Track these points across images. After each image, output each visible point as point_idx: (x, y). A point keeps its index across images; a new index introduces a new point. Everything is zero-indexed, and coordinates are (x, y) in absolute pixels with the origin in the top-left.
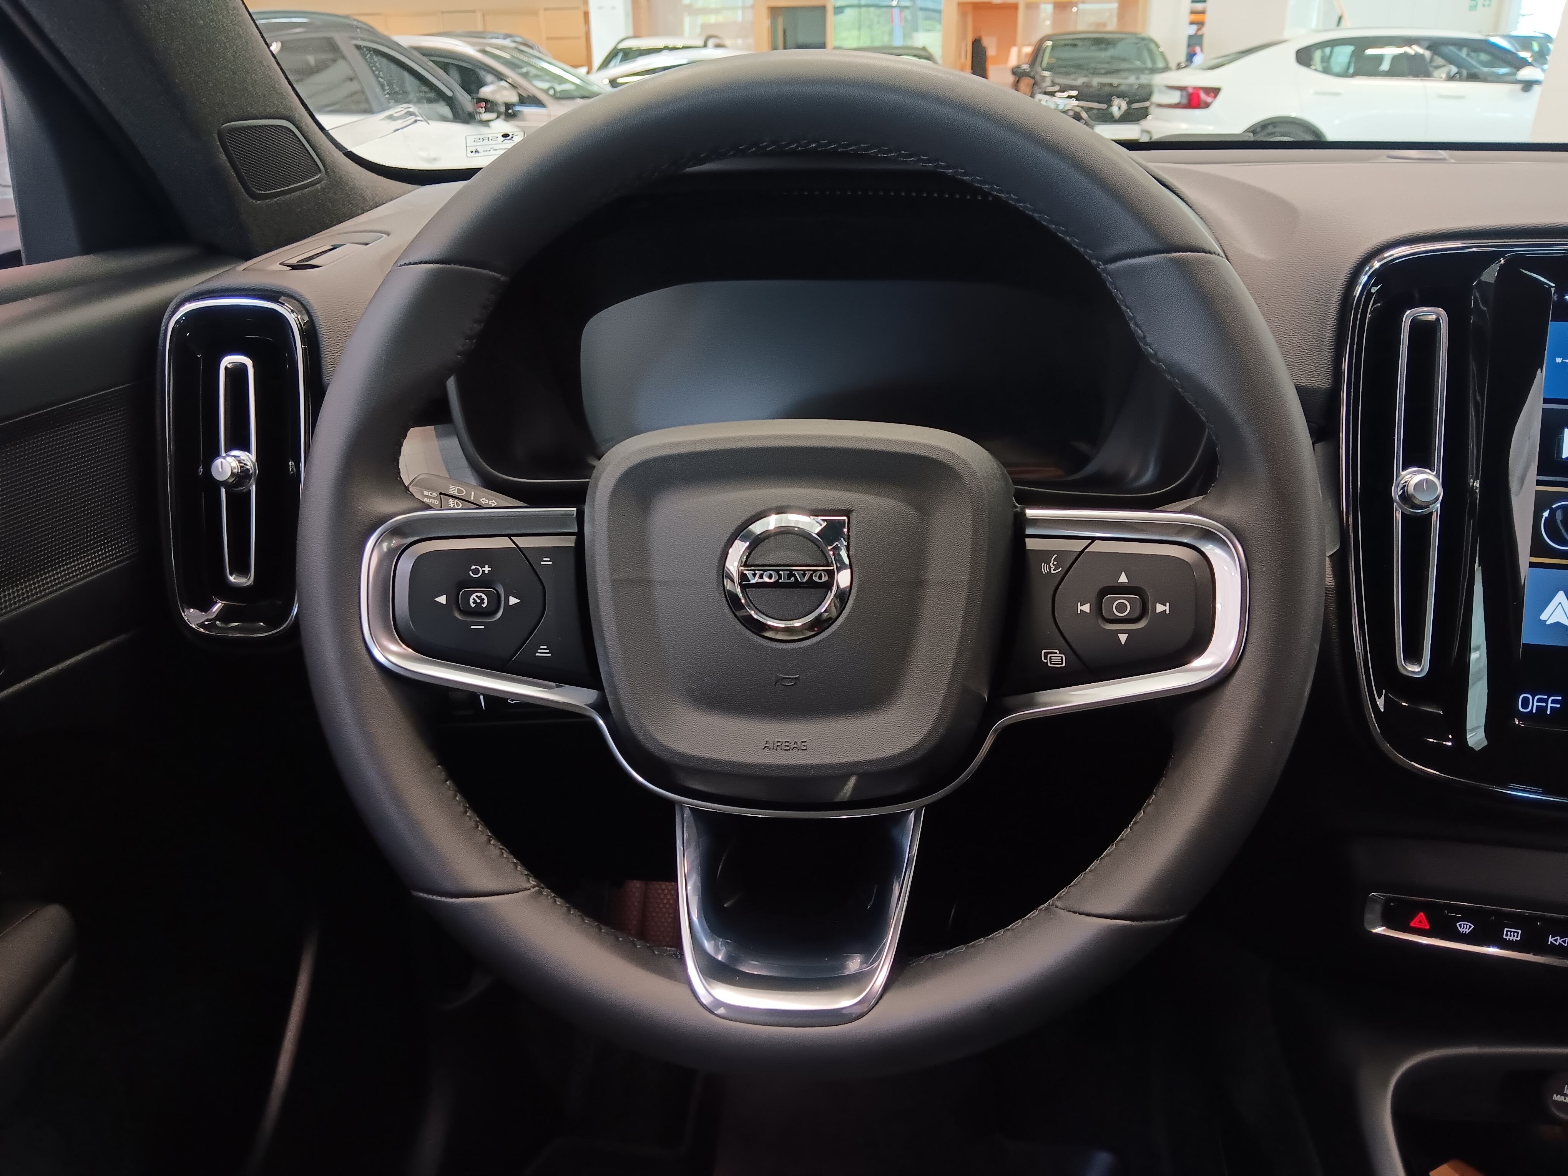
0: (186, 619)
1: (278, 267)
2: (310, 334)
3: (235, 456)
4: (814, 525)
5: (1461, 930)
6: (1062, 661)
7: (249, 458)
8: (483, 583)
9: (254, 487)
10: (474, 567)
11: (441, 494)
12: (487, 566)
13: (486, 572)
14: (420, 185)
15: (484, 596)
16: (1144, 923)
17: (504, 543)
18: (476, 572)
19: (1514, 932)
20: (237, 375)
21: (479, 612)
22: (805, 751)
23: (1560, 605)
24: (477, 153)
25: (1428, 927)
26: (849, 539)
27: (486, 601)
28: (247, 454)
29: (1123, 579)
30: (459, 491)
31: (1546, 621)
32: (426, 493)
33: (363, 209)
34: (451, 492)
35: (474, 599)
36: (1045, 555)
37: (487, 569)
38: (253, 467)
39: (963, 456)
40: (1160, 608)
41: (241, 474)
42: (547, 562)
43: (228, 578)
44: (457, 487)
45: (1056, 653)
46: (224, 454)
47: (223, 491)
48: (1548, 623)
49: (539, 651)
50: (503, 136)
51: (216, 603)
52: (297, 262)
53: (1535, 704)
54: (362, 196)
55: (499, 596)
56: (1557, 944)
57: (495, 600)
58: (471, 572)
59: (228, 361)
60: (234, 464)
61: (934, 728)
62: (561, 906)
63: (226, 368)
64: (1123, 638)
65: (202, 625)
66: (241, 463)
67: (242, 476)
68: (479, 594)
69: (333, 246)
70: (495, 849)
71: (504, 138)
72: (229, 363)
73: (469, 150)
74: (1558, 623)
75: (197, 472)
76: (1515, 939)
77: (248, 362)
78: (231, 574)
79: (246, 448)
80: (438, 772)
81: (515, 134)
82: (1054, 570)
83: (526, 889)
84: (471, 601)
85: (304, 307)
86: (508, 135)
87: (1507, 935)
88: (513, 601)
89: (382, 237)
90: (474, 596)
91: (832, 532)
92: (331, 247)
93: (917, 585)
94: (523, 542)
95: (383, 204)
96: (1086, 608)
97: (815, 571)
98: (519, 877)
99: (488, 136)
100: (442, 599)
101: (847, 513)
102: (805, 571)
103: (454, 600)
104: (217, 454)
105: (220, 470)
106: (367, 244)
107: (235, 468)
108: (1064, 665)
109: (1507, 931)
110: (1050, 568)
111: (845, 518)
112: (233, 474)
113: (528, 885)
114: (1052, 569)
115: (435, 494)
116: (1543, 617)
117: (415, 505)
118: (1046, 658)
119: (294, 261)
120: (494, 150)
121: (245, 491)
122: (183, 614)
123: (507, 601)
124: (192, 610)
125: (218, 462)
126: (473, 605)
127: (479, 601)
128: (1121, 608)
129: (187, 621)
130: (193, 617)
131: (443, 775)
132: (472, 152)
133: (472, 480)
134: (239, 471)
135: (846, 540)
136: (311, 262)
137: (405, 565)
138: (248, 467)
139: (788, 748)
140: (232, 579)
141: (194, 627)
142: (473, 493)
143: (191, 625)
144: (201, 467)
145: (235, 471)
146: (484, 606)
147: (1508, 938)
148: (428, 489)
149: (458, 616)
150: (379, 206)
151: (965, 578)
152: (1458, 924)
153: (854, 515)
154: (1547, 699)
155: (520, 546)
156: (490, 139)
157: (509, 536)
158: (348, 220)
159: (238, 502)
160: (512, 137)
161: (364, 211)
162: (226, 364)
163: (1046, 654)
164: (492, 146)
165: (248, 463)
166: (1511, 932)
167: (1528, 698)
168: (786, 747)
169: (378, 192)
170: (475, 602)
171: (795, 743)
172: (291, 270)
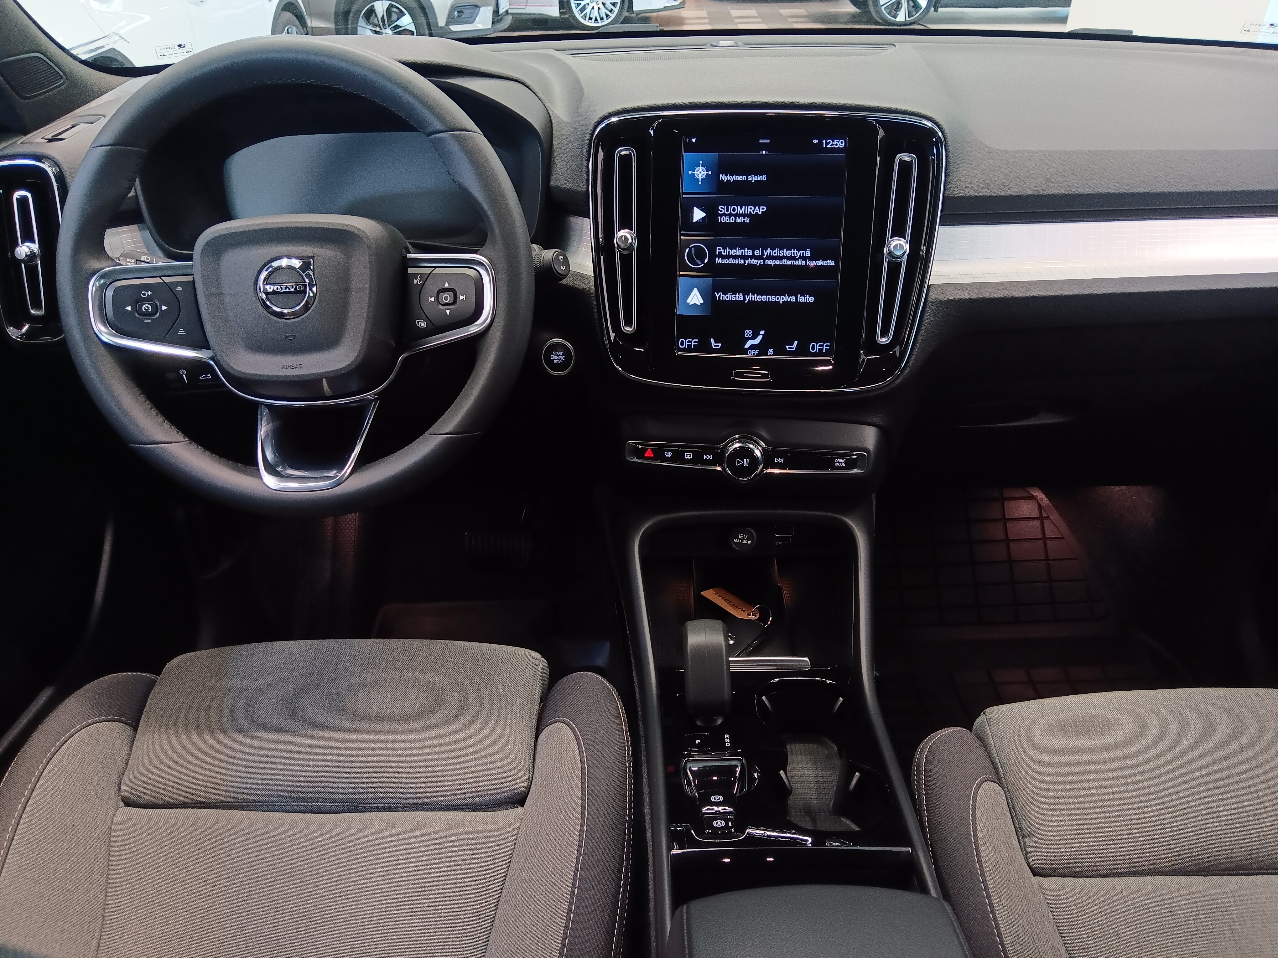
0: (10, 334)
1: (39, 140)
2: (61, 178)
3: (27, 246)
4: (297, 263)
5: (667, 456)
6: (425, 325)
7: (35, 247)
8: (148, 300)
9: (39, 262)
10: (143, 292)
11: (137, 260)
12: (149, 292)
13: (150, 294)
14: (131, 77)
15: (149, 306)
16: (457, 435)
17: (158, 280)
18: (144, 294)
19: (689, 455)
20: (23, 202)
21: (147, 314)
22: (301, 369)
23: (695, 295)
24: (164, 56)
25: (653, 456)
26: (314, 270)
27: (150, 308)
28: (34, 244)
29: (447, 285)
30: (147, 259)
31: (689, 303)
32: (128, 260)
33: (93, 97)
34: (142, 259)
35: (144, 308)
36: (415, 275)
37: (150, 293)
38: (37, 252)
39: (363, 229)
40: (461, 297)
41: (31, 255)
42: (179, 288)
43: (31, 312)
44: (146, 257)
45: (422, 321)
46: (21, 245)
47: (23, 265)
48: (690, 304)
49: (179, 331)
50: (179, 46)
51: (25, 325)
52: (52, 137)
53: (687, 343)
54: (92, 89)
55: (157, 306)
56: (708, 459)
57: (156, 309)
58: (142, 295)
59: (17, 194)
60: (27, 250)
61: (359, 355)
62: (201, 449)
63: (17, 199)
64: (448, 312)
65: (17, 337)
66: (31, 249)
67: (32, 256)
68: (147, 305)
69: (72, 125)
70: (167, 425)
71: (179, 47)
72: (18, 196)
73: (159, 55)
74: (695, 304)
75: (8, 256)
76: (690, 458)
77: (29, 195)
78: (32, 309)
79: (33, 241)
80: (137, 391)
81: (186, 44)
82: (419, 282)
83: (182, 442)
84: (143, 309)
85: (55, 163)
86: (182, 45)
87: (686, 456)
88: (164, 308)
89: (101, 118)
90: (144, 306)
91: (306, 266)
92: (72, 126)
93: (347, 290)
94: (167, 280)
95: (107, 92)
96: (433, 299)
97: (298, 285)
98: (180, 437)
99: (169, 46)
100: (129, 308)
101: (313, 257)
102: (293, 285)
103: (135, 309)
104: (17, 245)
105: (19, 253)
106: (92, 123)
107: (27, 252)
108: (426, 327)
109: (686, 454)
110: (417, 281)
111: (312, 260)
112: (26, 256)
113: (184, 440)
114: (418, 282)
115: (133, 261)
116: (688, 301)
117: (114, 263)
118: (418, 324)
119: (50, 136)
120: (175, 54)
121: (35, 264)
122: (7, 330)
123: (161, 308)
124: (12, 328)
125: (18, 249)
126: (144, 311)
127: (147, 308)
128: (446, 298)
129: (11, 335)
130: (12, 331)
131: (139, 392)
132: (161, 56)
133: (160, 254)
134: (30, 253)
135: (312, 270)
136: (60, 137)
137: (109, 293)
138: (35, 251)
139: (293, 368)
140: (33, 312)
141: (15, 338)
142: (154, 259)
143: (13, 337)
144: (10, 253)
145: (28, 254)
146: (150, 311)
147: (687, 458)
148: (129, 258)
149: (137, 316)
150: (104, 94)
151: (367, 285)
152: (665, 453)
153: (316, 258)
154: (692, 341)
155: (165, 281)
156: (171, 48)
157: (160, 277)
158: (84, 105)
159: (32, 271)
160: (184, 46)
161: (94, 98)
162: (16, 196)
163: (418, 322)
164: (173, 52)
165: (34, 249)
166: (688, 455)
167: (683, 341)
168: (292, 367)
169: (102, 86)
170: (145, 309)
171: (297, 365)
172: (47, 142)
